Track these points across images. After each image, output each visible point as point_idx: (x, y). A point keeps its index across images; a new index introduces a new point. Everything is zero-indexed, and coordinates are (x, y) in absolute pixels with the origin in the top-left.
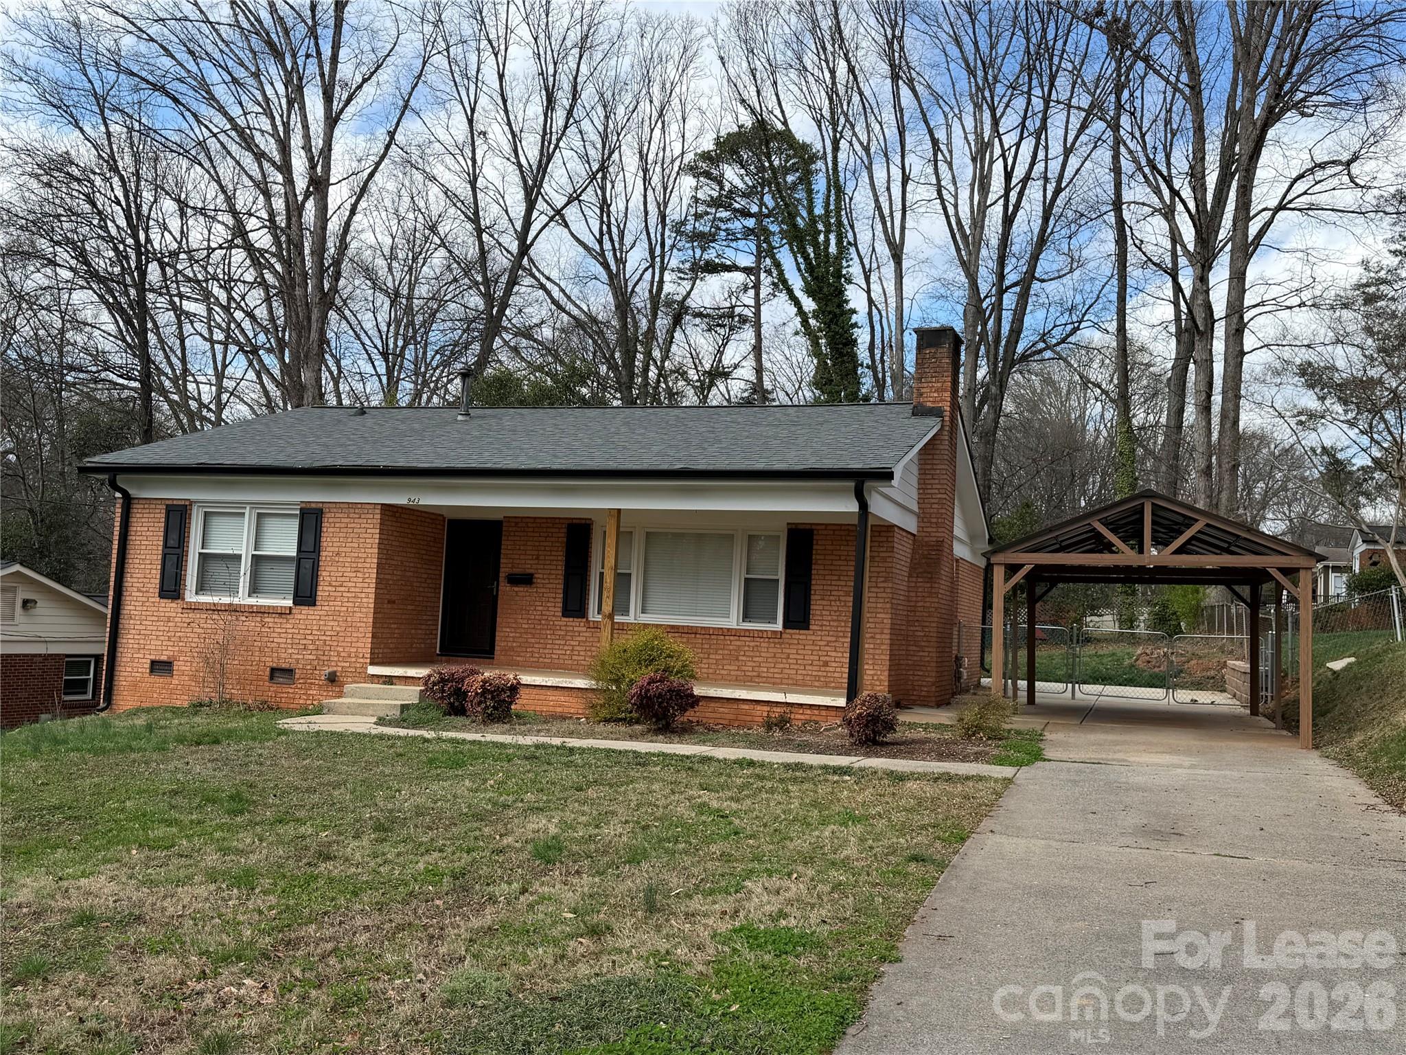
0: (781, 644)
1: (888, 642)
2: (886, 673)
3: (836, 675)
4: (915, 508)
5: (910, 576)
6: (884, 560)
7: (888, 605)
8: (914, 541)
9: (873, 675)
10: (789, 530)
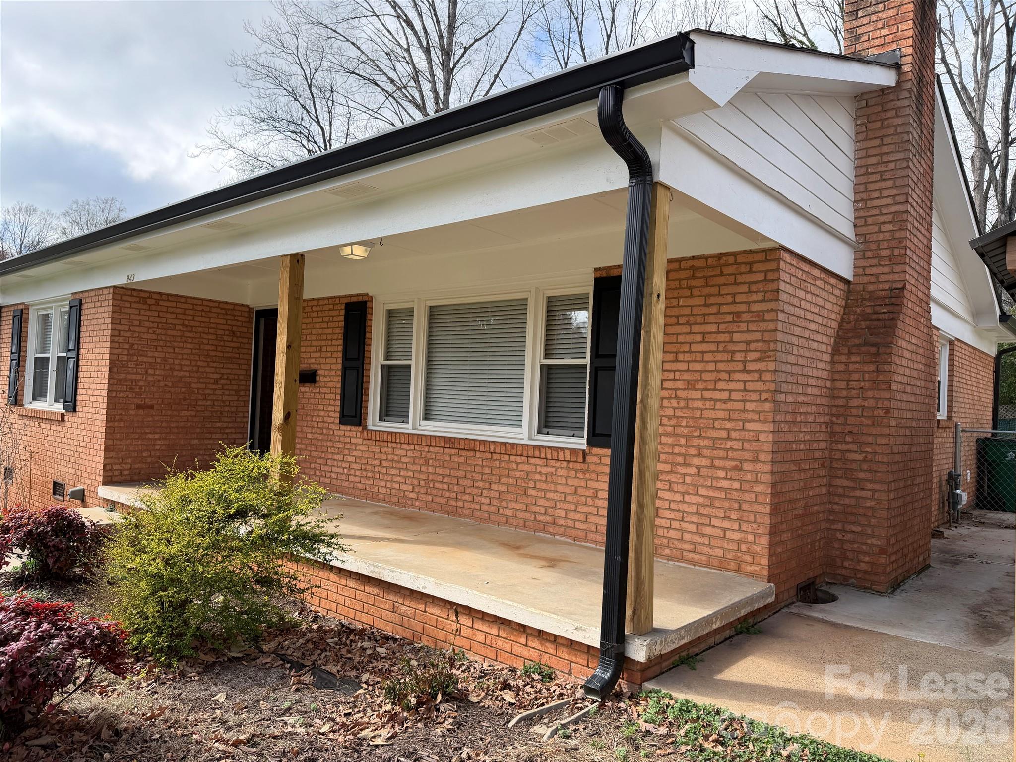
0: (585, 472)
1: (767, 478)
2: (765, 541)
3: (672, 534)
4: (847, 230)
5: (835, 352)
6: (760, 317)
7: (768, 406)
8: (849, 291)
9: (739, 542)
10: (597, 281)
